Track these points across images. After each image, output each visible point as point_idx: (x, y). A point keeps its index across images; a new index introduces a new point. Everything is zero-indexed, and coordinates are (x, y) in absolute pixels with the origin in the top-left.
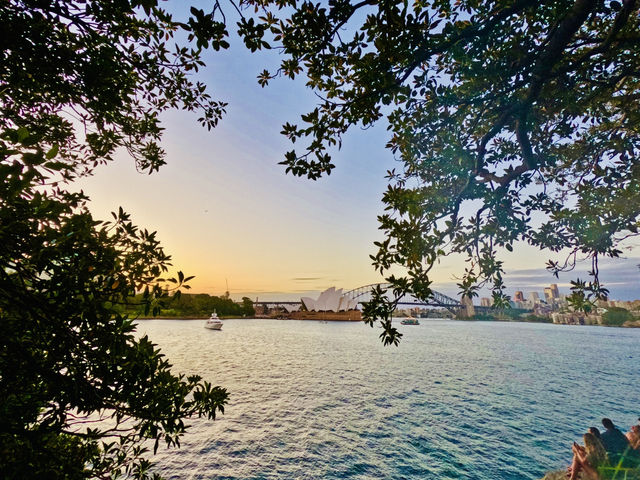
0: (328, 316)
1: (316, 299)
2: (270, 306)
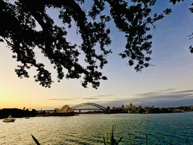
0: (63, 115)
1: (60, 109)
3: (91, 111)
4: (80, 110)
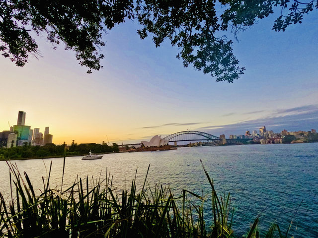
0: (154, 149)
1: (149, 141)
2: (129, 146)
4: (175, 141)
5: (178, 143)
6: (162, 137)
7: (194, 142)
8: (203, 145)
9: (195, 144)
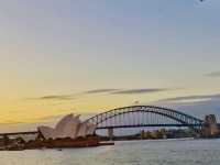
0: (66, 144)
1: (53, 127)
2: (11, 137)
3: (148, 133)
4: (111, 128)
5: (117, 132)
6: (82, 119)
7: (151, 129)
8: (169, 136)
9: (153, 134)
